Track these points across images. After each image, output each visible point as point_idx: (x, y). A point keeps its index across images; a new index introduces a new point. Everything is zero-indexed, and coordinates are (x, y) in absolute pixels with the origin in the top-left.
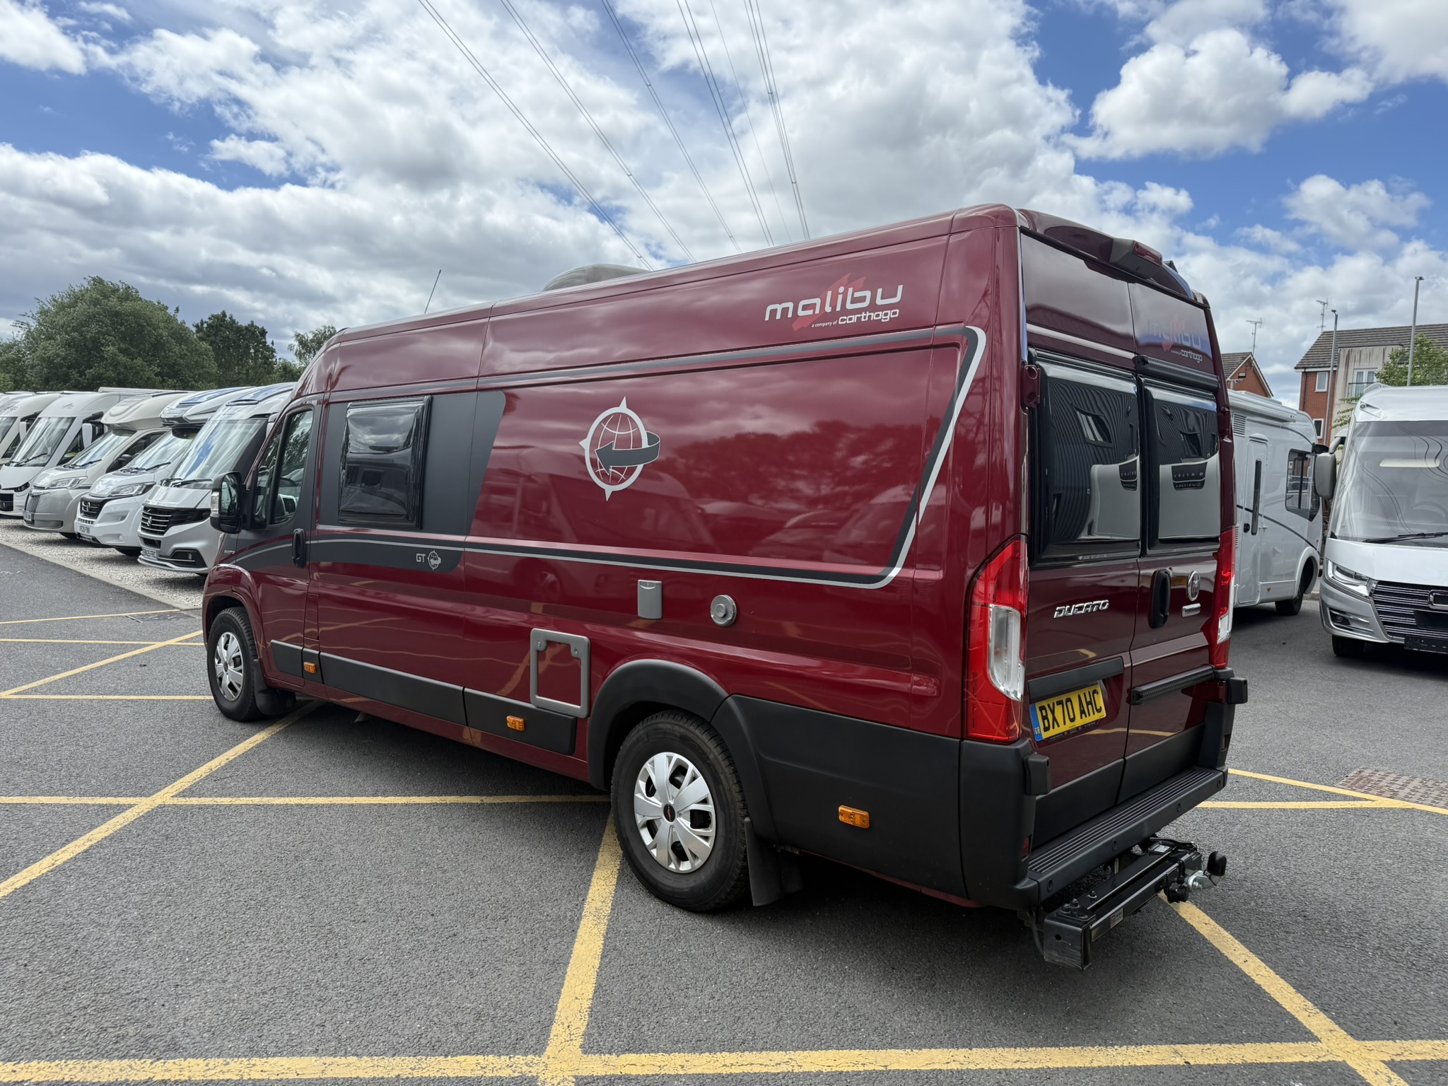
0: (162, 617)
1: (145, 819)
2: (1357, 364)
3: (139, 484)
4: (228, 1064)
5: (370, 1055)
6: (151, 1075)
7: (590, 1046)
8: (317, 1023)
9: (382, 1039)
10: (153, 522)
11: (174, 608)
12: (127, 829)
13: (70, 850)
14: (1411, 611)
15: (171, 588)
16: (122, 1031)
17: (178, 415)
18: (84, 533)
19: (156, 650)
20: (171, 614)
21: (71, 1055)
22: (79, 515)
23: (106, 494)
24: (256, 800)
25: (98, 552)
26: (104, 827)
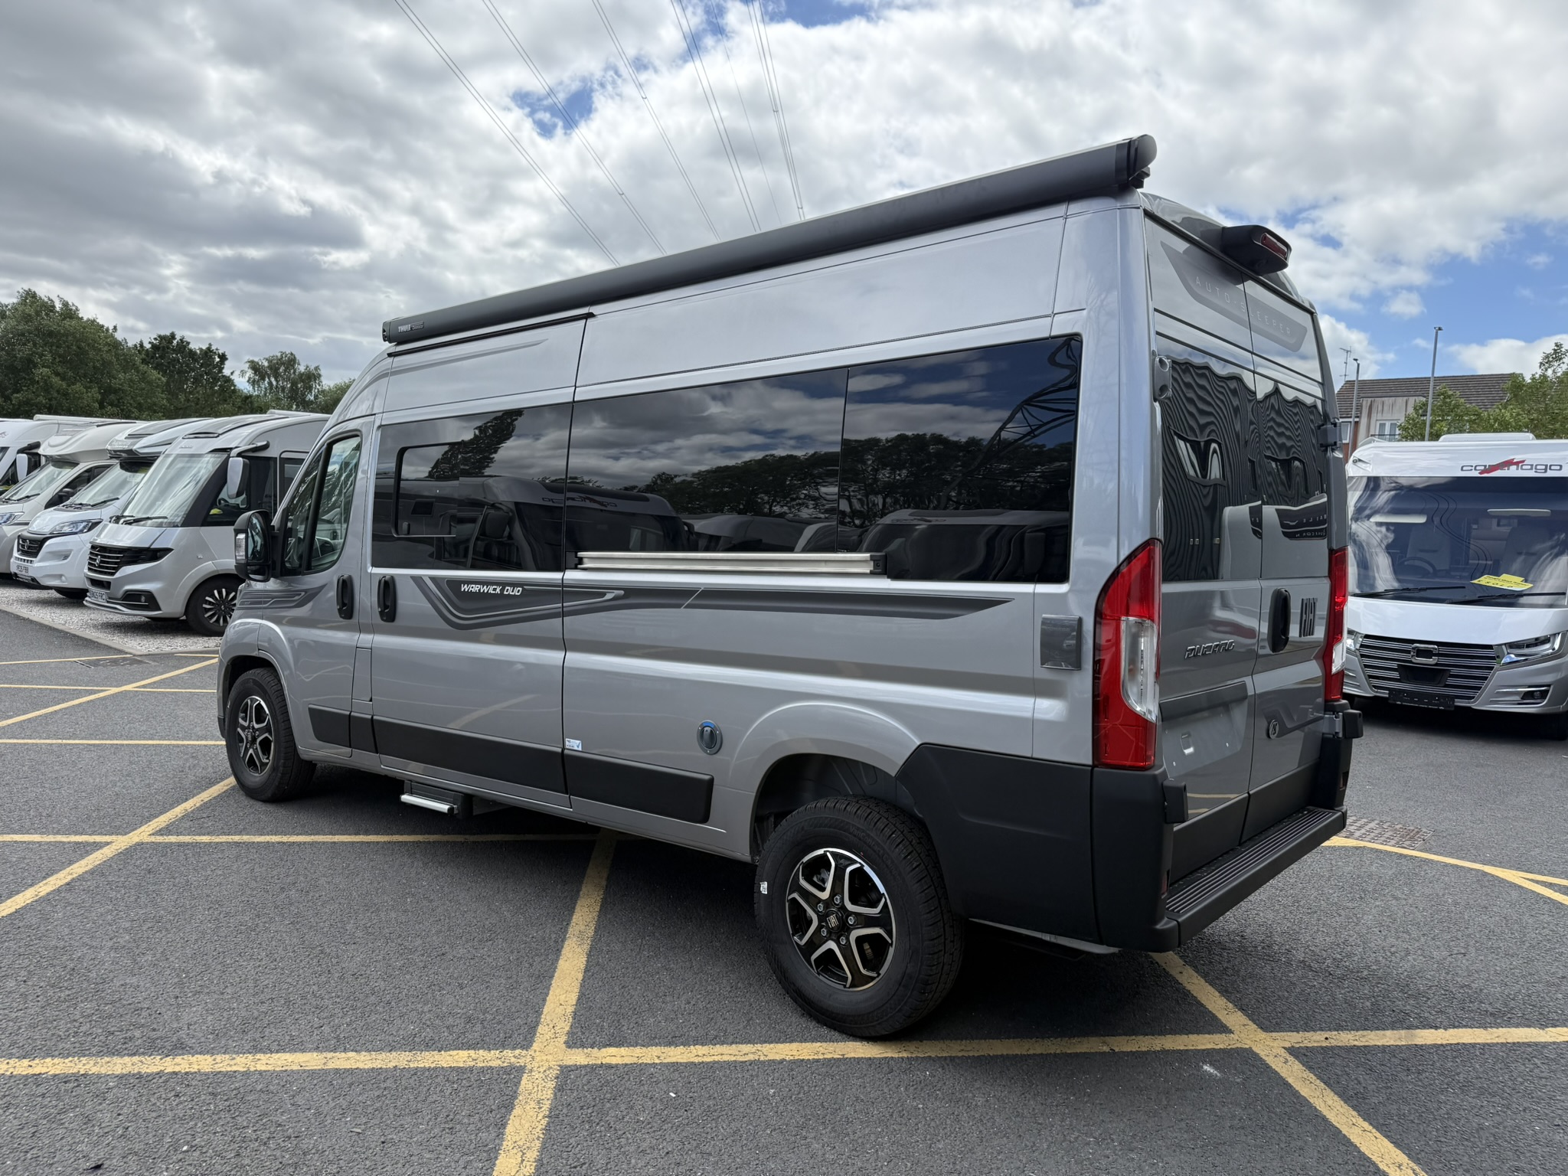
0: (115, 662)
1: (124, 855)
2: (1380, 414)
3: (82, 521)
4: (234, 1059)
5: (368, 1051)
6: (163, 1068)
7: (573, 1042)
8: (316, 1026)
9: (378, 1038)
10: (102, 562)
11: (127, 653)
12: (107, 864)
13: (52, 883)
14: (1394, 665)
15: (121, 632)
16: (129, 1034)
17: (126, 447)
18: (22, 573)
19: (113, 695)
20: (124, 659)
21: (82, 1053)
22: (16, 554)
23: (47, 530)
24: (236, 838)
25: (35, 594)
26: (83, 862)
